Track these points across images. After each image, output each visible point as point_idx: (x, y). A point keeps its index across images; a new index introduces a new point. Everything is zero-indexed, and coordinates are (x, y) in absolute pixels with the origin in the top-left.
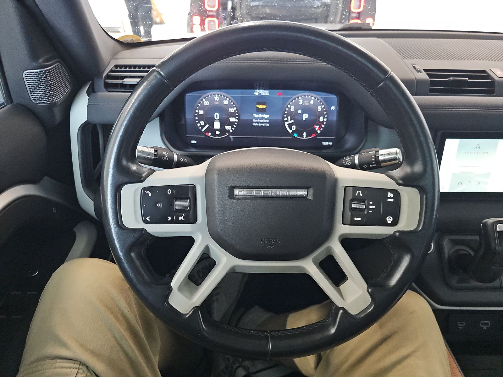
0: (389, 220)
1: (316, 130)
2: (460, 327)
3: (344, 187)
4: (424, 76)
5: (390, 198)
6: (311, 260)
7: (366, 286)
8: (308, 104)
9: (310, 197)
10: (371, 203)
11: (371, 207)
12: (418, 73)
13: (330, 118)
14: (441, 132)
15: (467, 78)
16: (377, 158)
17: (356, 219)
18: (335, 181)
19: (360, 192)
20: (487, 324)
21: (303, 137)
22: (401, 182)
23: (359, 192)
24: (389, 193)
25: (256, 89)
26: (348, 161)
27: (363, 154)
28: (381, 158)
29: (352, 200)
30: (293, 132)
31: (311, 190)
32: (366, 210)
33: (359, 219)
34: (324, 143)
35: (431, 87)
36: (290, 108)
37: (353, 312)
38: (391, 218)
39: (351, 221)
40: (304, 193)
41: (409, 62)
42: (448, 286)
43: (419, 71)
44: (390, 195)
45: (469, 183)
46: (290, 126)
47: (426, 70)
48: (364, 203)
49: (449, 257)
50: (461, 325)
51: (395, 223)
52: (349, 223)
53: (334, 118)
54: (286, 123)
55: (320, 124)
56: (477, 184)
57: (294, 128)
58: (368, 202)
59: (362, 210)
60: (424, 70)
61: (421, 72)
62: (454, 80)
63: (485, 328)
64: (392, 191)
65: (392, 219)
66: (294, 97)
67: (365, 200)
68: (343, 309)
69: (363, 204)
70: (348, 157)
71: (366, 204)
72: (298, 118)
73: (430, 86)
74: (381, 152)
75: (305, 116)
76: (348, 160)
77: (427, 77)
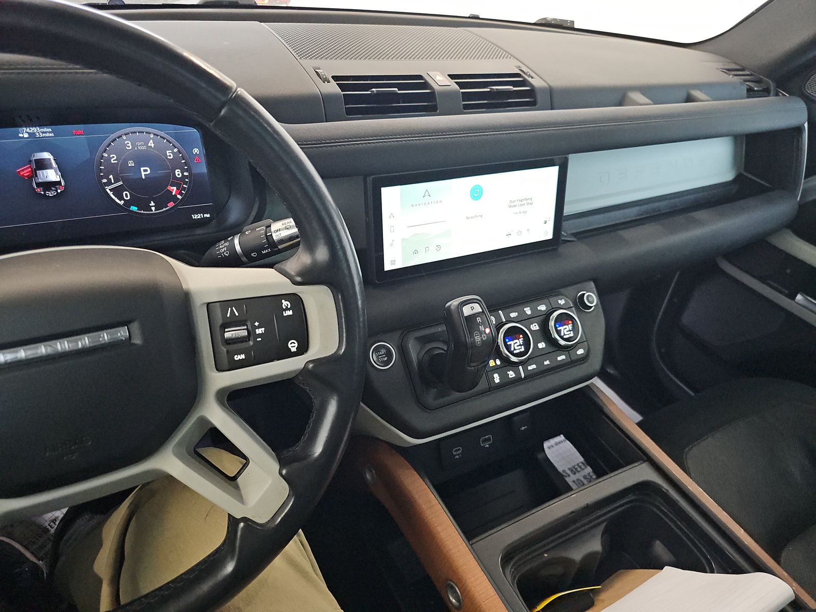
0: (293, 346)
1: (173, 194)
2: (456, 455)
3: (206, 305)
4: (333, 88)
5: (287, 309)
6: (171, 452)
7: (276, 467)
8: (144, 148)
9: (137, 341)
10: (257, 324)
11: (259, 331)
12: (324, 83)
13: (196, 170)
14: (374, 176)
15: (396, 89)
16: (269, 238)
17: (237, 358)
18: (185, 299)
19: (234, 308)
20: (489, 439)
21: (152, 211)
22: (299, 279)
23: (232, 310)
24: (283, 301)
25: (21, 126)
26: (223, 250)
27: (247, 233)
28: (276, 237)
29: (225, 326)
30: (128, 203)
31: (135, 326)
32: (252, 338)
33: (243, 356)
34: (196, 217)
35: (347, 106)
36: (109, 159)
37: (262, 518)
38: (294, 343)
39: (229, 363)
40: (122, 333)
41: (309, 64)
42: (425, 408)
43: (325, 80)
44: (285, 303)
45: (427, 249)
46: (118, 192)
47: (335, 78)
48: (245, 327)
49: (420, 363)
50: (457, 452)
51: (303, 348)
52: (226, 366)
53: (202, 168)
54: (108, 189)
55: (178, 183)
56: (438, 249)
57: (127, 195)
58: (251, 324)
59: (245, 339)
60: (333, 77)
61: (329, 82)
62: (378, 94)
63: (487, 446)
64: (287, 296)
65: (296, 345)
66: (113, 136)
67: (246, 321)
68: (244, 519)
69: (244, 329)
70: (223, 242)
71: (250, 328)
72: (131, 175)
73: (345, 105)
74: (275, 226)
75: (145, 172)
76: (222, 248)
77: (338, 90)
